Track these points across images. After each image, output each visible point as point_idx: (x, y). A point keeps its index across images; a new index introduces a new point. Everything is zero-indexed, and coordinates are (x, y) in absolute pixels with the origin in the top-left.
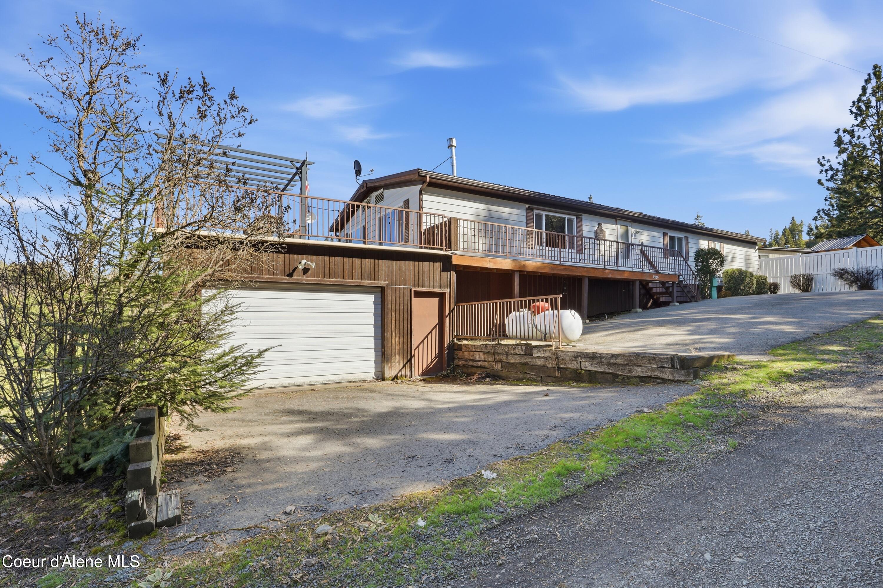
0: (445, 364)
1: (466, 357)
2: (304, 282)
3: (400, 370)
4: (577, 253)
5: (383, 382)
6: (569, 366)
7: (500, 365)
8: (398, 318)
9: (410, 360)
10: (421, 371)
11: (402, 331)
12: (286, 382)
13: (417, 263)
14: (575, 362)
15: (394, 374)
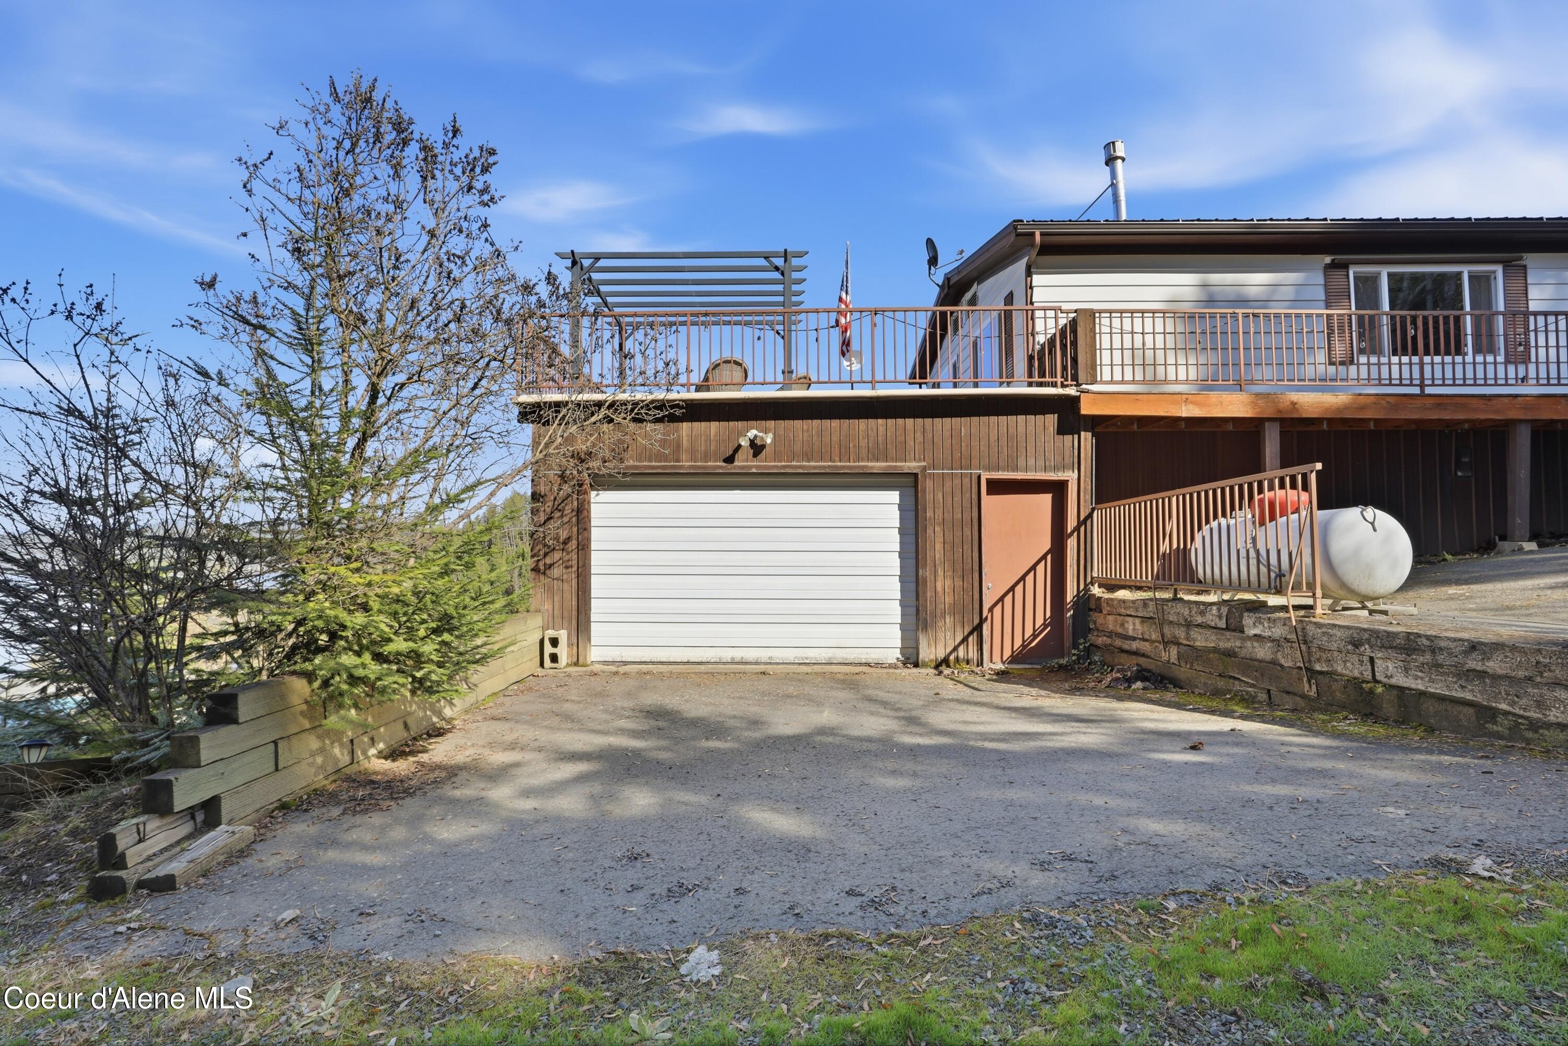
0: (1068, 642)
1: (1111, 627)
2: (754, 470)
3: (955, 649)
4: (1507, 362)
5: (915, 671)
6: (1339, 668)
7: (1174, 651)
8: (949, 537)
9: (978, 628)
10: (1007, 653)
11: (958, 567)
12: (728, 654)
13: (994, 419)
14: (1355, 658)
15: (941, 655)
